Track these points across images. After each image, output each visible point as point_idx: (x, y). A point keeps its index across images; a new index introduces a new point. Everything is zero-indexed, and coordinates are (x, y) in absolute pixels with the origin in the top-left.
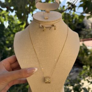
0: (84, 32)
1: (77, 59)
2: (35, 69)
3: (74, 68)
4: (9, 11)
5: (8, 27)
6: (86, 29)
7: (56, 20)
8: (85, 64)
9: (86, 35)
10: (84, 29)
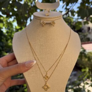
1: (77, 64)
5: (7, 32)
7: (57, 17)
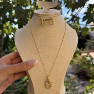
0: (89, 43)
2: (36, 61)
3: (80, 81)
4: (13, 23)
6: (91, 40)
8: (91, 76)
9: (91, 46)
10: (89, 40)
